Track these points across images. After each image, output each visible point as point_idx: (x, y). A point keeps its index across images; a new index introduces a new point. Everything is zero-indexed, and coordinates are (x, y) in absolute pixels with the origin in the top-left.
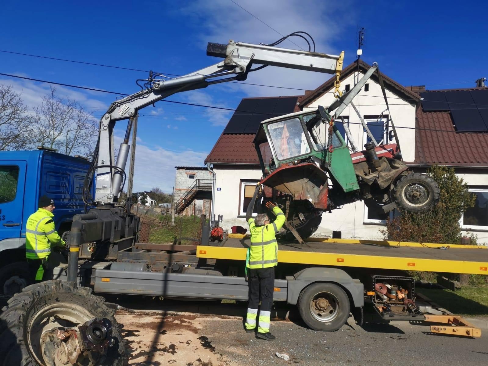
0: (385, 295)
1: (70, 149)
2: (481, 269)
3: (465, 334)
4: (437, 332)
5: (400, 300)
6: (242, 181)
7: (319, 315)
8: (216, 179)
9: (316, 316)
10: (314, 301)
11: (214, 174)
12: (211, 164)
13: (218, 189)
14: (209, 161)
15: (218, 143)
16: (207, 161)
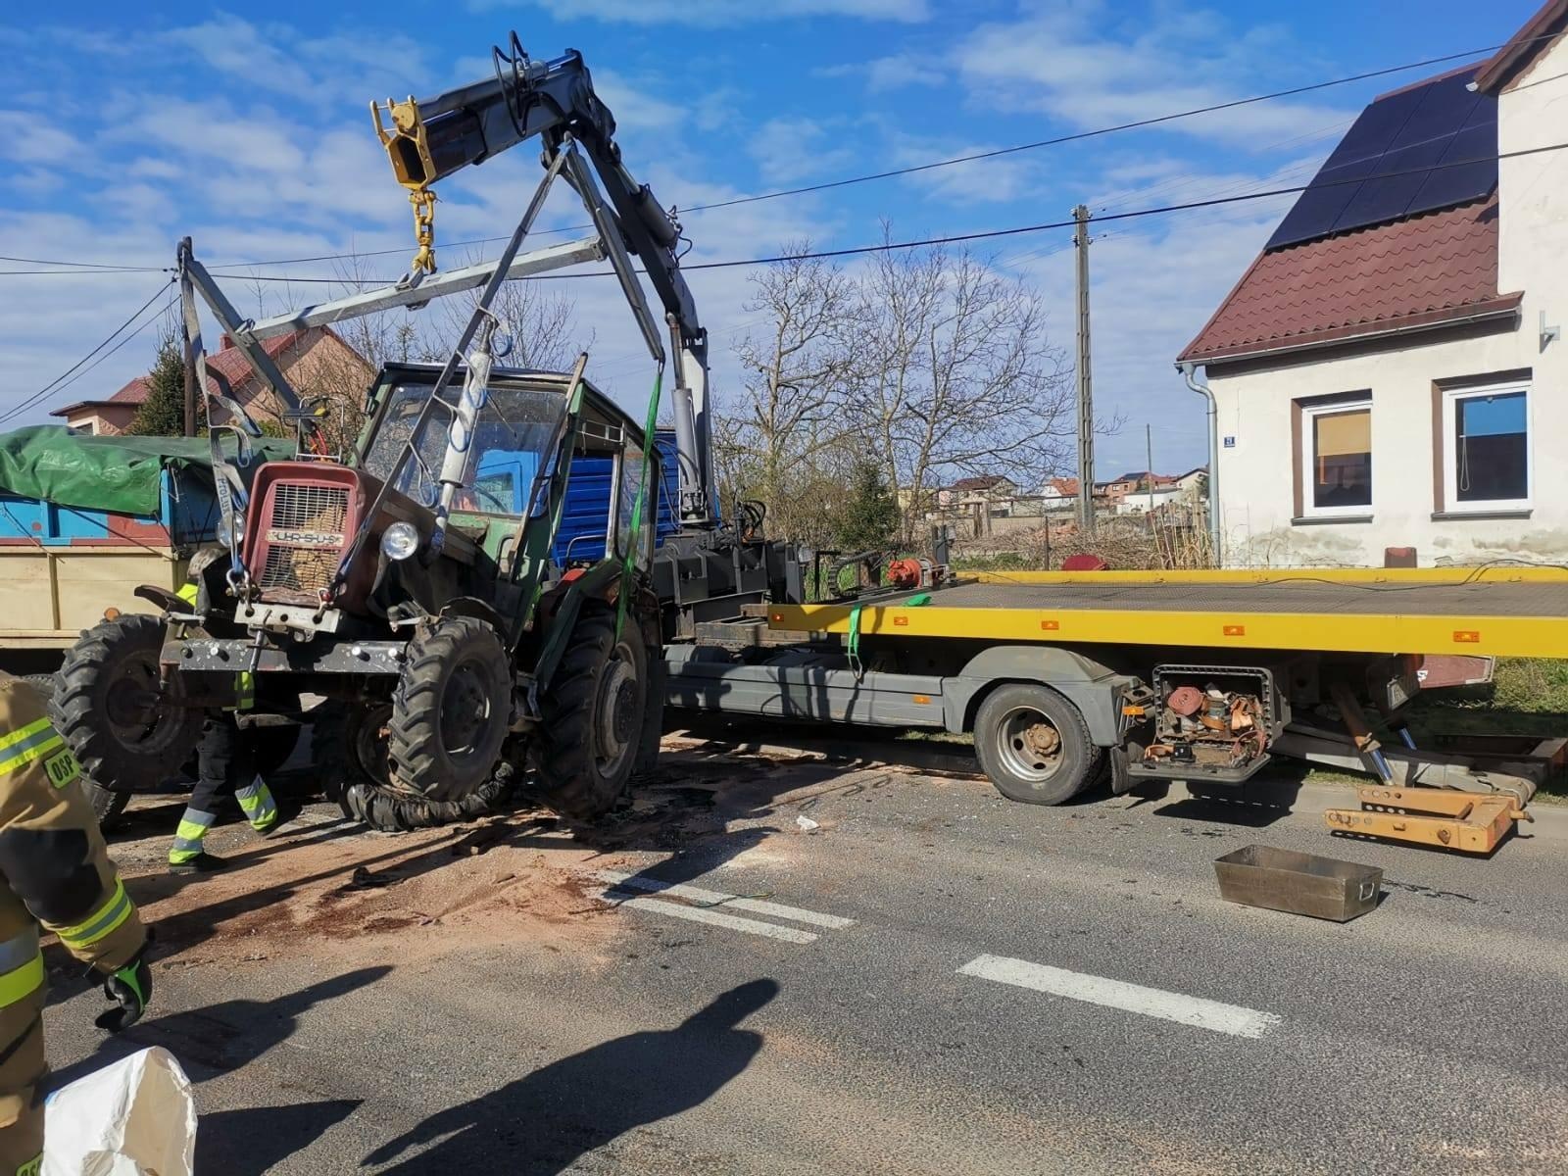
0: (1187, 717)
2: (1458, 637)
3: (1436, 841)
4: (1345, 828)
5: (1235, 733)
6: (1301, 403)
7: (1040, 766)
8: (1215, 412)
9: (1017, 767)
10: (1028, 731)
11: (1209, 396)
12: (1195, 366)
13: (1226, 443)
14: (1191, 358)
15: (1240, 288)
16: (1183, 359)
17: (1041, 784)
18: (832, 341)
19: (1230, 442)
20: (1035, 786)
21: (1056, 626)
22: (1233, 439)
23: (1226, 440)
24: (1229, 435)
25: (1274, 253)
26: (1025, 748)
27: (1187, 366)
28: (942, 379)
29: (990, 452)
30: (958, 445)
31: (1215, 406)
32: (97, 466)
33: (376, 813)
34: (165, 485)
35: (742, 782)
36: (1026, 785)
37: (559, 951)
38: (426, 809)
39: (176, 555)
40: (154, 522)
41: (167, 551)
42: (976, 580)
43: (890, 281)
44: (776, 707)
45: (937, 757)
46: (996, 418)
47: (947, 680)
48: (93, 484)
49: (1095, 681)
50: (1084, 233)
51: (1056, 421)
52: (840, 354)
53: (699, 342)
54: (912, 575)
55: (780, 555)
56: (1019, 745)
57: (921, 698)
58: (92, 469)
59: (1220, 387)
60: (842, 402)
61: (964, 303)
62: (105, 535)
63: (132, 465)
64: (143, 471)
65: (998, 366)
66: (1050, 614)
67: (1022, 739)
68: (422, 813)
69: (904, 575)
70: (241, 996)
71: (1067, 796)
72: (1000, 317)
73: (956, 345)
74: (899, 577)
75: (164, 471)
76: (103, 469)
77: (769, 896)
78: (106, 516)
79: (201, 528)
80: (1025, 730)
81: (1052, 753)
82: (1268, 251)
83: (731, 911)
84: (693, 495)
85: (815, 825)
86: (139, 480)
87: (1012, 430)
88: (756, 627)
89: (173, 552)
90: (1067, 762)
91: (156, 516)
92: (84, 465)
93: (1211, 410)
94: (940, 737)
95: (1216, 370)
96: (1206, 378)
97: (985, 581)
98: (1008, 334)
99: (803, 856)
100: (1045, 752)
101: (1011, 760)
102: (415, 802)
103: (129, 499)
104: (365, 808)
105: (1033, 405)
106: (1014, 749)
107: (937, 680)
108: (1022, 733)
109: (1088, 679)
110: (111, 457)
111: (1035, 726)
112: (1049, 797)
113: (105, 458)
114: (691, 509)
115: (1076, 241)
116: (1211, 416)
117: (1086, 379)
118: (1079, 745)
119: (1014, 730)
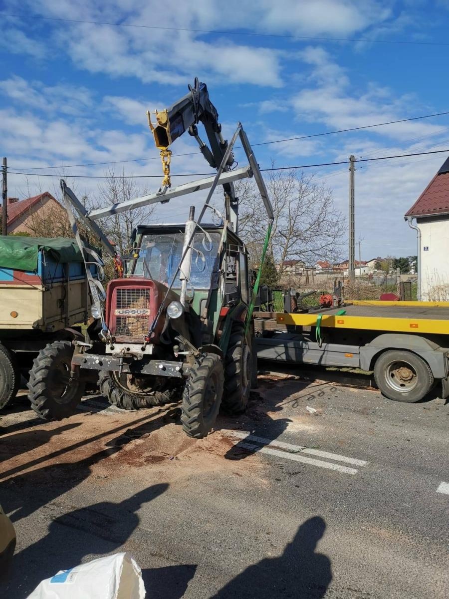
1: (295, 221)
7: (402, 385)
8: (420, 237)
9: (394, 385)
10: (397, 370)
11: (418, 231)
12: (413, 218)
13: (424, 249)
14: (411, 215)
15: (429, 188)
16: (408, 215)
17: (406, 394)
18: (247, 206)
19: (426, 249)
20: (403, 394)
21: (417, 326)
22: (428, 248)
23: (424, 248)
24: (426, 246)
25: (442, 175)
26: (395, 377)
27: (409, 218)
28: (292, 221)
29: (311, 251)
30: (298, 248)
31: (420, 234)
32: (10, 249)
33: (124, 402)
34: (40, 258)
35: (268, 388)
36: (400, 394)
37: (242, 476)
38: (145, 401)
39: (44, 289)
40: (34, 274)
41: (40, 287)
42: (352, 304)
43: (273, 183)
44: (284, 357)
45: (347, 379)
46: (314, 237)
47: (361, 348)
48: (8, 257)
49: (435, 350)
50: (353, 166)
51: (337, 239)
52: (250, 211)
53: (234, 203)
54: (330, 302)
55: (265, 291)
56: (393, 376)
57: (349, 355)
58: (8, 250)
59: (424, 227)
60: (250, 230)
61: (301, 192)
62: (12, 279)
63: (25, 249)
64: (30, 252)
65: (315, 218)
66: (414, 321)
67: (394, 373)
68: (143, 402)
69: (327, 301)
70: (106, 499)
71: (419, 399)
72: (315, 198)
73: (298, 209)
74: (325, 302)
75: (40, 252)
76: (13, 250)
77: (319, 448)
78: (13, 271)
79: (52, 276)
80: (395, 369)
81: (409, 380)
82: (439, 174)
83: (307, 455)
84: (232, 266)
85: (315, 411)
86: (29, 255)
87: (319, 242)
88: (263, 322)
89: (43, 287)
90: (419, 384)
91: (36, 271)
92: (4, 248)
93: (419, 236)
94: (356, 371)
95: (421, 220)
96: (416, 223)
97: (356, 304)
98: (318, 205)
99: (320, 427)
100: (406, 379)
101: (391, 383)
102: (140, 397)
103: (23, 264)
104: (119, 400)
105: (329, 233)
106: (391, 378)
107: (358, 347)
108: (394, 371)
109: (431, 349)
110: (16, 245)
111: (401, 368)
112: (410, 399)
113: (13, 246)
114: (231, 272)
115: (350, 169)
116: (419, 238)
117: (353, 223)
118: (426, 377)
119: (391, 370)
